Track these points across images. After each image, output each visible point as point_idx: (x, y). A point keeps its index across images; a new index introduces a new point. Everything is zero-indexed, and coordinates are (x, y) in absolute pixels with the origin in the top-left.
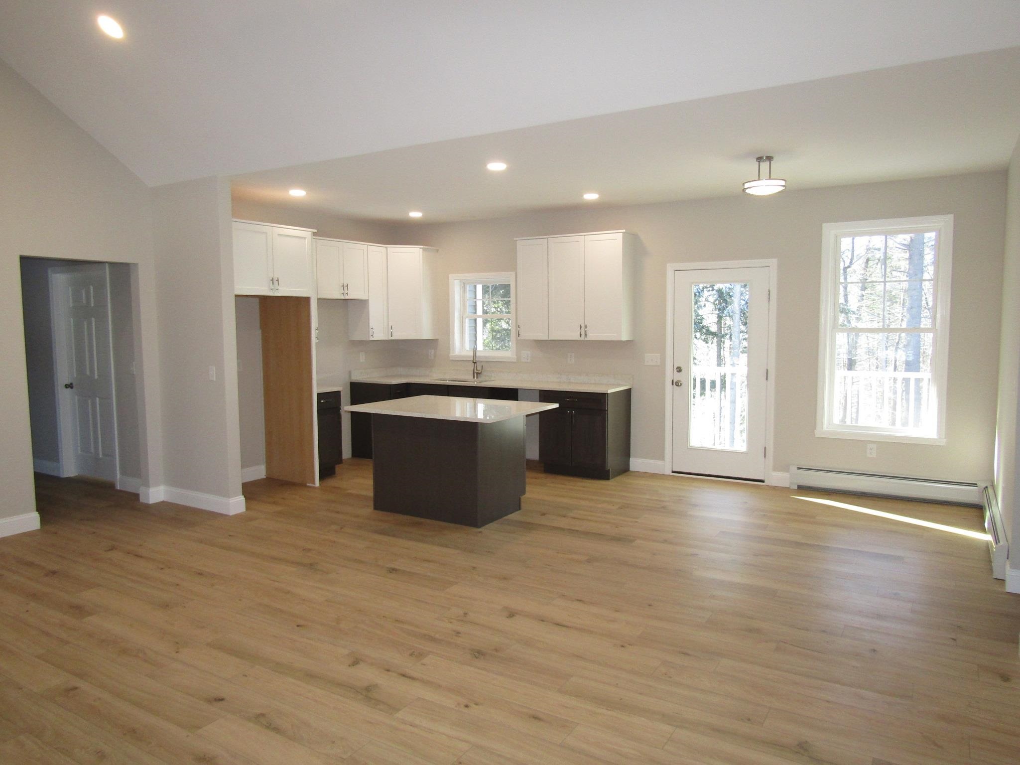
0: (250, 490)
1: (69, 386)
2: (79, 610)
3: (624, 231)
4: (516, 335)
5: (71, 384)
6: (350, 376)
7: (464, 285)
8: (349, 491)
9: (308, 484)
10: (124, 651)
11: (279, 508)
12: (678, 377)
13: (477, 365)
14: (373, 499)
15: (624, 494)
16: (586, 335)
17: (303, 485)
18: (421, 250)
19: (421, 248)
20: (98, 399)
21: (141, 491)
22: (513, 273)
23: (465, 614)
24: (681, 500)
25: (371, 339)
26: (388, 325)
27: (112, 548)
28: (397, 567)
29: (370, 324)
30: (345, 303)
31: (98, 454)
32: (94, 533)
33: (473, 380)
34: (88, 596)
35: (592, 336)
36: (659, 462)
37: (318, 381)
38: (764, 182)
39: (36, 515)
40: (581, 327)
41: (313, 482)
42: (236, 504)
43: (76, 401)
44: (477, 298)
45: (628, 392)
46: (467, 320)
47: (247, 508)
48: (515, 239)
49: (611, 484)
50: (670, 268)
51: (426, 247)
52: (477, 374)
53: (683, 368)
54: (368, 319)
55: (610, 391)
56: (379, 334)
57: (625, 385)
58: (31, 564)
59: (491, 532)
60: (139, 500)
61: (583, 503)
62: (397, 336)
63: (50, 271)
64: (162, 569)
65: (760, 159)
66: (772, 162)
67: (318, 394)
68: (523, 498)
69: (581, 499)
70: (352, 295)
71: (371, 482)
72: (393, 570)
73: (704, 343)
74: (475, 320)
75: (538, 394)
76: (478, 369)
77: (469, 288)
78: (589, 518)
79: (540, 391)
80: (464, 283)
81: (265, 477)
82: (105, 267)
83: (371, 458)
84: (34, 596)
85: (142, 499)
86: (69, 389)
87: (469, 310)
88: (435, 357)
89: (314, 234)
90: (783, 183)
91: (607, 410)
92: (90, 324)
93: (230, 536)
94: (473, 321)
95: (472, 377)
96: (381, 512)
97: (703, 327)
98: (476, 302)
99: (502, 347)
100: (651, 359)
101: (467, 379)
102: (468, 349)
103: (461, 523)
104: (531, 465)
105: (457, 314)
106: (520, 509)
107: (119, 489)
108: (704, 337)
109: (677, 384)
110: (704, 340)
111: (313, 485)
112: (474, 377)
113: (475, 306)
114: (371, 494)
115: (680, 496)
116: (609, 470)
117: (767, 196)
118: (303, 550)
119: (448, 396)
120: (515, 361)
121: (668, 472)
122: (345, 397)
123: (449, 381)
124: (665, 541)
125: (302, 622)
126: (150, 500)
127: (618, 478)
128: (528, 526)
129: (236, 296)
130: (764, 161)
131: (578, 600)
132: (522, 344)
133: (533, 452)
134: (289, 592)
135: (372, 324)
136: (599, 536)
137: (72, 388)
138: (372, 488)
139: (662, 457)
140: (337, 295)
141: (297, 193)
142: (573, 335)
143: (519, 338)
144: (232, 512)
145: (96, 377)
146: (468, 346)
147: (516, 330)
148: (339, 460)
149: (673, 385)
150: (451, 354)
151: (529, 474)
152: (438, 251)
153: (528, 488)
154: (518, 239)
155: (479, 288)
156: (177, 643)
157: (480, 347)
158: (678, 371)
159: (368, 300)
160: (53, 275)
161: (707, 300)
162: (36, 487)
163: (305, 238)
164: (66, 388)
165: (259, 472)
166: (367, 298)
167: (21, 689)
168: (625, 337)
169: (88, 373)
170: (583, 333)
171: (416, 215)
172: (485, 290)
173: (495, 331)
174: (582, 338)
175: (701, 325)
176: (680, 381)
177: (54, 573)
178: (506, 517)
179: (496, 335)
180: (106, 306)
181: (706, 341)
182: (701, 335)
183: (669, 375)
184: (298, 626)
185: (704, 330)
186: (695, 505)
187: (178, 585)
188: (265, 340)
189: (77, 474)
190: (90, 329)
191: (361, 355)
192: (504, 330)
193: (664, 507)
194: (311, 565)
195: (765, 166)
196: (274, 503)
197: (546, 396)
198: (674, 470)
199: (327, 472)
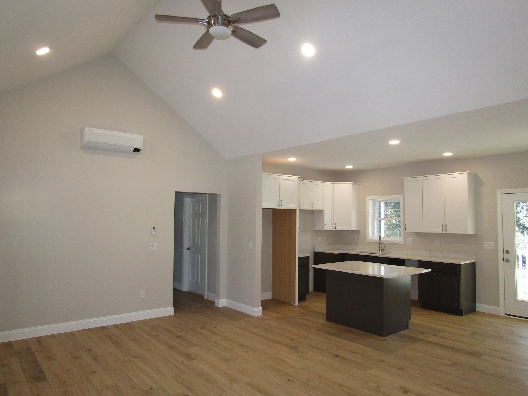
0: (265, 304)
1: (188, 249)
2: (189, 357)
3: (468, 172)
4: (404, 230)
5: (189, 248)
6: (314, 248)
7: (374, 202)
8: (313, 309)
9: (292, 304)
10: (208, 381)
11: (278, 315)
12: (506, 256)
13: (381, 245)
14: (325, 314)
15: (473, 325)
16: (446, 230)
17: (290, 304)
18: (351, 184)
19: (351, 183)
20: (199, 255)
21: (216, 300)
22: (402, 196)
23: (378, 387)
24: (513, 333)
25: (325, 230)
26: (334, 223)
27: (203, 328)
28: (340, 355)
29: (325, 223)
30: (312, 212)
31: (198, 281)
32: (196, 319)
33: (379, 253)
34: (193, 350)
35: (450, 231)
36: (496, 308)
37: (298, 251)
39: (172, 308)
40: (443, 226)
41: (295, 303)
42: (258, 311)
43: (191, 255)
44: (381, 209)
45: (474, 264)
46: (376, 221)
47: (263, 314)
48: (403, 178)
49: (464, 318)
50: (499, 192)
51: (354, 183)
52: (381, 250)
53: (510, 251)
54: (324, 220)
55: (462, 263)
56: (329, 227)
57: (472, 260)
58: (170, 332)
59: (390, 341)
60: (214, 305)
61: (447, 329)
62: (339, 228)
63: (184, 197)
64: (225, 341)
67: (299, 258)
68: (409, 322)
69: (446, 326)
70: (317, 207)
71: (325, 305)
72: (337, 356)
73: (521, 234)
74: (380, 221)
75: (417, 263)
76: (382, 247)
77: (377, 204)
78: (452, 338)
79: (419, 261)
80: (374, 201)
81: (271, 298)
82: (207, 196)
83: (325, 293)
84: (171, 347)
85: (216, 305)
86: (188, 250)
87: (377, 215)
88: (358, 240)
89: (299, 178)
91: (461, 274)
92: (199, 220)
93: (255, 327)
94: (379, 221)
95: (379, 251)
96: (329, 322)
97: (520, 224)
98: (380, 211)
99: (393, 234)
100: (488, 245)
101: (375, 252)
102: (376, 236)
103: (374, 333)
104: (414, 303)
105: (370, 218)
106: (408, 328)
107: (206, 298)
108: (521, 230)
109: (507, 261)
110: (522, 232)
111: (295, 304)
112: (380, 252)
113: (380, 213)
114: (324, 312)
115: (512, 331)
116: (463, 310)
118: (290, 339)
119: (365, 261)
120: (403, 243)
121: (502, 314)
122: (311, 260)
123: (366, 253)
124: (503, 359)
125: (290, 378)
126: (219, 305)
127: (468, 315)
128: (414, 340)
129: (262, 208)
131: (446, 389)
132: (407, 234)
133: (415, 296)
134: (283, 361)
135: (326, 222)
136: (459, 350)
137: (189, 249)
138: (325, 309)
139: (498, 305)
140: (309, 208)
141: (292, 159)
142: (439, 230)
143: (405, 231)
144: (256, 315)
145: (200, 245)
146: (376, 234)
147: (404, 226)
148: (308, 292)
149: (503, 261)
150: (367, 239)
151: (412, 308)
152: (360, 184)
153: (412, 317)
154: (405, 178)
155: (382, 204)
156: (232, 380)
157: (382, 235)
158: (507, 253)
159: (324, 210)
160: (185, 199)
161: (522, 208)
162: (174, 295)
163: (295, 181)
164: (187, 249)
165: (269, 295)
166: (324, 209)
167: (166, 392)
168: (471, 232)
169: (196, 243)
170: (444, 229)
171: (349, 167)
172: (386, 204)
173: (389, 225)
174: (444, 232)
175: (519, 223)
176: (508, 259)
177: (179, 337)
178: (399, 333)
179: (390, 227)
180: (206, 213)
181: (523, 233)
182: (519, 229)
183: (501, 255)
184: (288, 380)
185: (521, 227)
186: (522, 337)
187: (231, 350)
188: (274, 230)
189: (188, 290)
190: (198, 222)
191: (320, 238)
192: (394, 224)
193: (501, 337)
194: (295, 347)
196: (276, 312)
197: (422, 264)
198: (506, 313)
199: (302, 298)
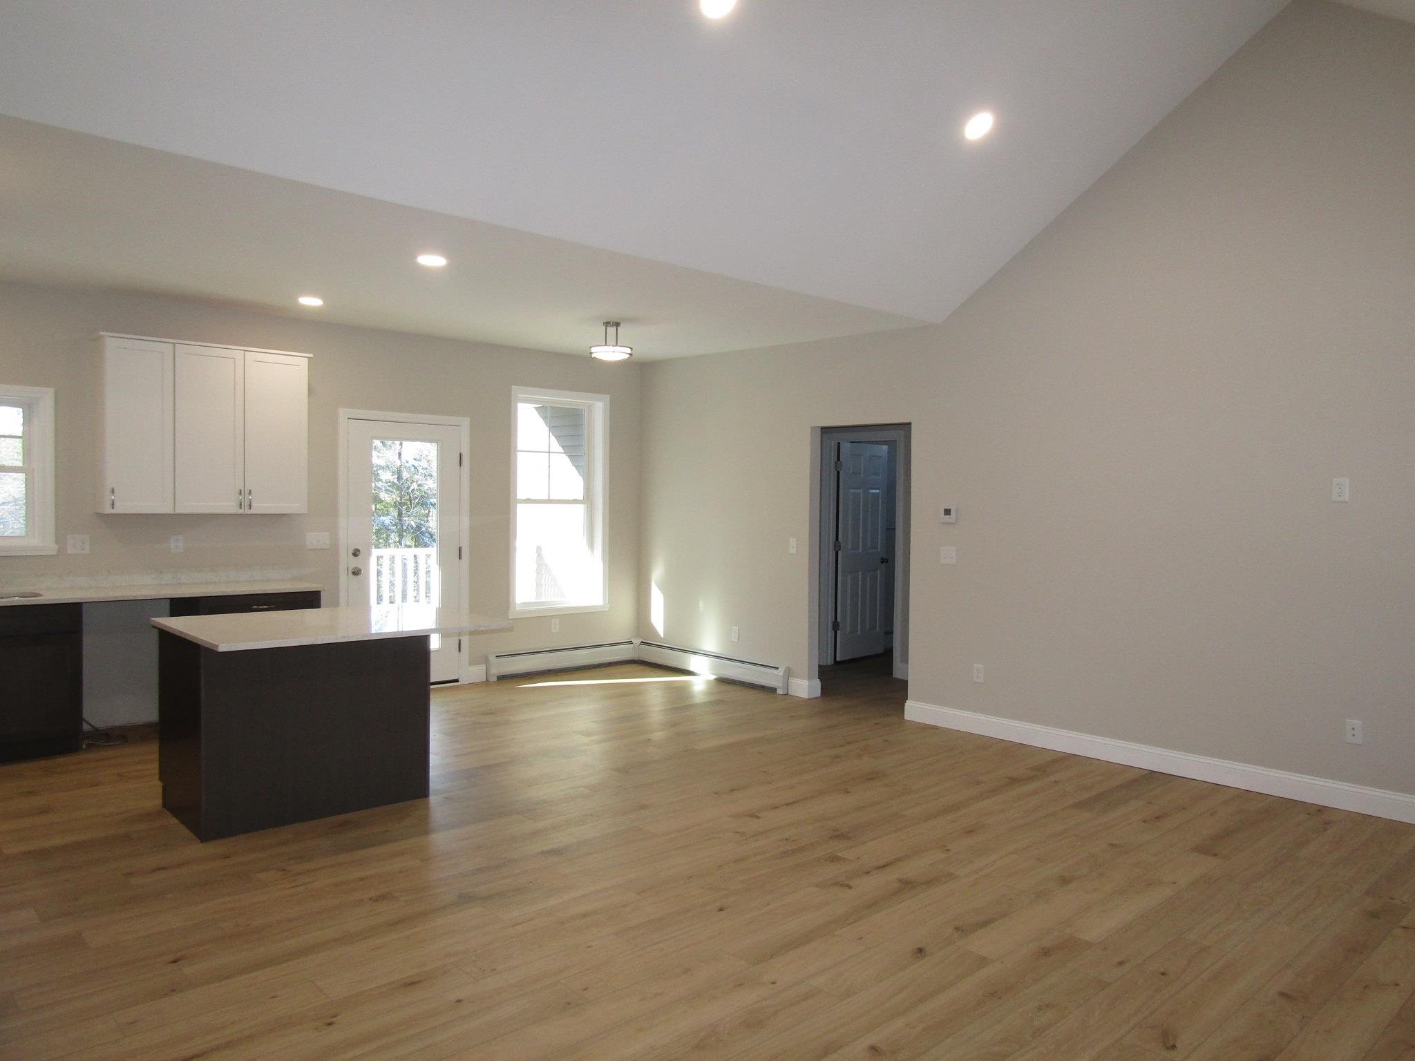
3: (314, 355)
12: (354, 562)
16: (250, 505)
35: (260, 508)
38: (611, 348)
40: (240, 493)
48: (100, 333)
50: (343, 415)
53: (362, 551)
65: (607, 324)
66: (619, 328)
90: (629, 351)
100: (316, 539)
109: (353, 572)
117: (616, 361)
120: (55, 553)
130: (612, 326)
142: (225, 505)
149: (349, 573)
154: (109, 334)
158: (355, 555)
170: (244, 503)
174: (242, 511)
176: (357, 569)
195: (611, 330)
